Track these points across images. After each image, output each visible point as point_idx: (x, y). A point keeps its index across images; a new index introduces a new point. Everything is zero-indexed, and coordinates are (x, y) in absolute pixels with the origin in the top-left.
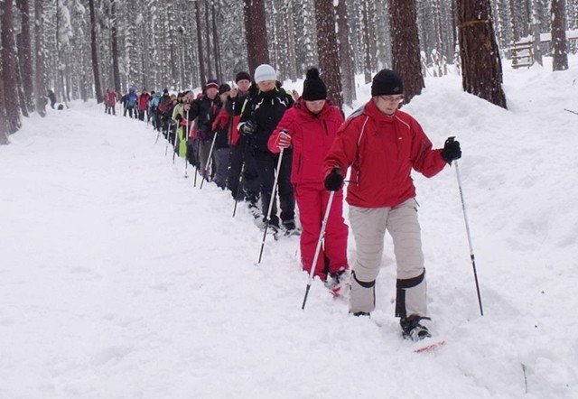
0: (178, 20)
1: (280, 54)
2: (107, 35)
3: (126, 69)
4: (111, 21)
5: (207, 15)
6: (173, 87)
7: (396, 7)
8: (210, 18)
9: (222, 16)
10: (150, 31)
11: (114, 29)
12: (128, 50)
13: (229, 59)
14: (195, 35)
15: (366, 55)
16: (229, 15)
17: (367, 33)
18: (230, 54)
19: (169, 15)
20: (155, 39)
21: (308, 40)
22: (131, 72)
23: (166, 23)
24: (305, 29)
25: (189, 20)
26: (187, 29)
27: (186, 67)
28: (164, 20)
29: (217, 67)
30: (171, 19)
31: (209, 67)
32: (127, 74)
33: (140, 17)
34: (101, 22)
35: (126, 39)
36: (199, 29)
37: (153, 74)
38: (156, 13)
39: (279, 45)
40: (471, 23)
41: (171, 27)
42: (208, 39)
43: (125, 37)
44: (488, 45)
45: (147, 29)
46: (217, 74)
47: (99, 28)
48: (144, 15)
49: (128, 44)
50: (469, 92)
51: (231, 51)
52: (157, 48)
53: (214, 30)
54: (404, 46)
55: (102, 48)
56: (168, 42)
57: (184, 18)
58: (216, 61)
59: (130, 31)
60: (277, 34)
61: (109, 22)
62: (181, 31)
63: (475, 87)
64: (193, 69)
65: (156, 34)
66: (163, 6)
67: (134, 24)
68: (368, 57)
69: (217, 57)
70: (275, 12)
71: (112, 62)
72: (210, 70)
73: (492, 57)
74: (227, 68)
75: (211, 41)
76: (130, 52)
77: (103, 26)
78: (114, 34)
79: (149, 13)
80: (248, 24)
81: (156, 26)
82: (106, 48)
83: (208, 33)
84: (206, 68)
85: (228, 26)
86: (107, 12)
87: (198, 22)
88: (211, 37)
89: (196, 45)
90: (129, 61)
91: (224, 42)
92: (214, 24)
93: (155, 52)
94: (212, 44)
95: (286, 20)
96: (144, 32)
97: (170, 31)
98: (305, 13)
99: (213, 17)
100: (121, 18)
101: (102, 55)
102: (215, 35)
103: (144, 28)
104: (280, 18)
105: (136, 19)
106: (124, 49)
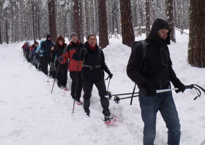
0: (27, 19)
1: (59, 30)
2: (4, 22)
3: (10, 33)
4: (6, 18)
5: (36, 17)
6: (25, 40)
7: (101, 17)
8: (37, 18)
9: (41, 18)
10: (18, 21)
11: (6, 21)
12: (11, 27)
13: (42, 31)
14: (32, 23)
15: (87, 31)
16: (43, 17)
17: (87, 24)
18: (43, 30)
19: (24, 17)
20: (20, 24)
21: (69, 26)
22: (12, 34)
23: (23, 19)
24: (68, 23)
25: (31, 19)
26: (30, 21)
27: (29, 33)
28: (23, 18)
29: (39, 33)
30: (25, 18)
31: (36, 33)
32: (10, 35)
33: (15, 17)
34: (2, 18)
35: (10, 24)
36: (33, 22)
37: (19, 35)
38: (20, 16)
39: (59, 27)
40: (126, 23)
41: (25, 21)
42: (36, 25)
43: (10, 23)
44: (131, 30)
45: (17, 21)
46: (39, 36)
47: (2, 20)
48: (16, 16)
49: (11, 26)
50: (125, 44)
51: (43, 29)
52: (20, 27)
53: (38, 22)
54: (103, 29)
55: (2, 27)
56: (24, 25)
57: (29, 18)
58: (39, 31)
59: (11, 21)
60: (59, 24)
61: (5, 18)
62: (28, 22)
63: (126, 43)
64: (31, 34)
65: (20, 23)
66: (22, 14)
67: (13, 19)
68: (87, 32)
69: (39, 30)
70: (58, 17)
71: (5, 31)
72: (37, 35)
73: (132, 33)
74: (42, 34)
75: (37, 25)
76: (11, 28)
77: (3, 20)
78: (6, 22)
79: (18, 16)
80: (50, 21)
81: (20, 20)
82: (3, 26)
83: (36, 23)
84: (35, 34)
85: (43, 21)
86: (4, 15)
87: (33, 19)
88: (37, 24)
89: (32, 27)
90: (11, 31)
91: (41, 26)
92: (38, 20)
93: (20, 28)
94: (37, 26)
95: (61, 20)
96: (16, 22)
97: (25, 22)
98: (68, 18)
99: (38, 18)
100: (9, 17)
101: (2, 29)
102: (38, 23)
103: (16, 21)
104: (59, 19)
105: (13, 18)
106: (9, 27)
